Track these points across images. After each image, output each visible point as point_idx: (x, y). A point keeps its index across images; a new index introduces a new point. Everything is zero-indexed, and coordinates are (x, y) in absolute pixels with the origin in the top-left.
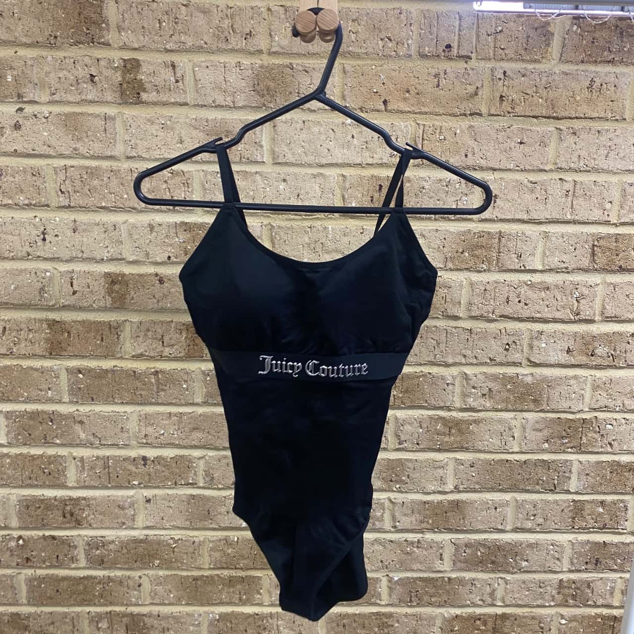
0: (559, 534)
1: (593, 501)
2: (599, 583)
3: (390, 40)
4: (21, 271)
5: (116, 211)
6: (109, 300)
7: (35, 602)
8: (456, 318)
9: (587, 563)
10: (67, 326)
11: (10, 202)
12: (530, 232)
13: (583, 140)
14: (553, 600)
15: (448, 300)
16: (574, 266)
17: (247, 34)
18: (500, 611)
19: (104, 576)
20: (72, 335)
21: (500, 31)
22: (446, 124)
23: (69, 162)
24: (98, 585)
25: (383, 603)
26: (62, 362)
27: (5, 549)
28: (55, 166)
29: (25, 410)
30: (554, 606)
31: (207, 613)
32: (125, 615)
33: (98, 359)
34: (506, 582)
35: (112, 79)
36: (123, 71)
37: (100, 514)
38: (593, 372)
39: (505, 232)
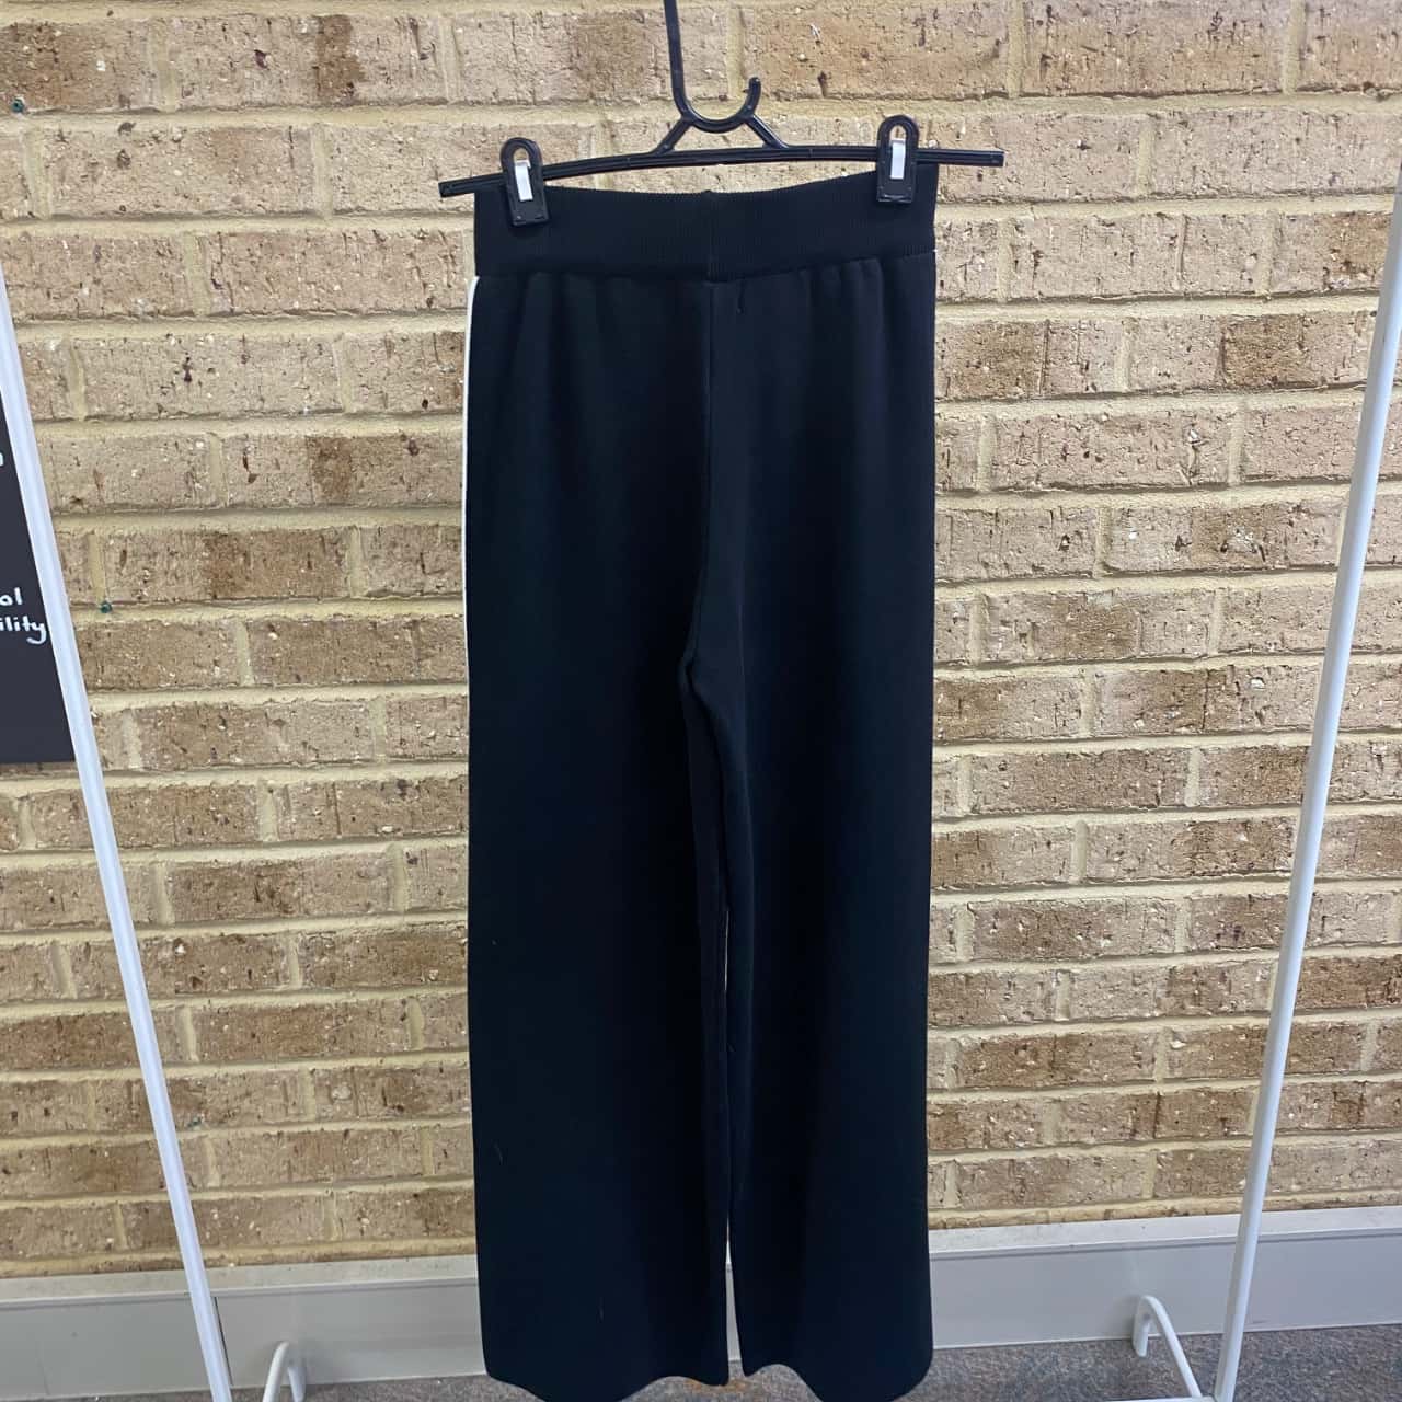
0: (1167, 887)
1: (1228, 823)
2: (1241, 972)
4: (149, 441)
5: (321, 318)
6: (318, 492)
7: (213, 1058)
8: (969, 493)
9: (1218, 936)
10: (242, 541)
11: (119, 309)
12: (1104, 321)
13: (1200, 135)
14: (1158, 1007)
15: (953, 459)
16: (1187, 382)
18: (1061, 1031)
19: (336, 1004)
20: (252, 560)
22: (941, 117)
23: (226, 227)
24: (328, 1022)
26: (237, 612)
27: (152, 966)
28: (200, 234)
30: (1161, 1017)
32: (379, 1073)
33: (304, 603)
34: (1072, 978)
35: (297, 59)
36: (318, 42)
37: (325, 891)
38: (1225, 582)
39: (1056, 323)
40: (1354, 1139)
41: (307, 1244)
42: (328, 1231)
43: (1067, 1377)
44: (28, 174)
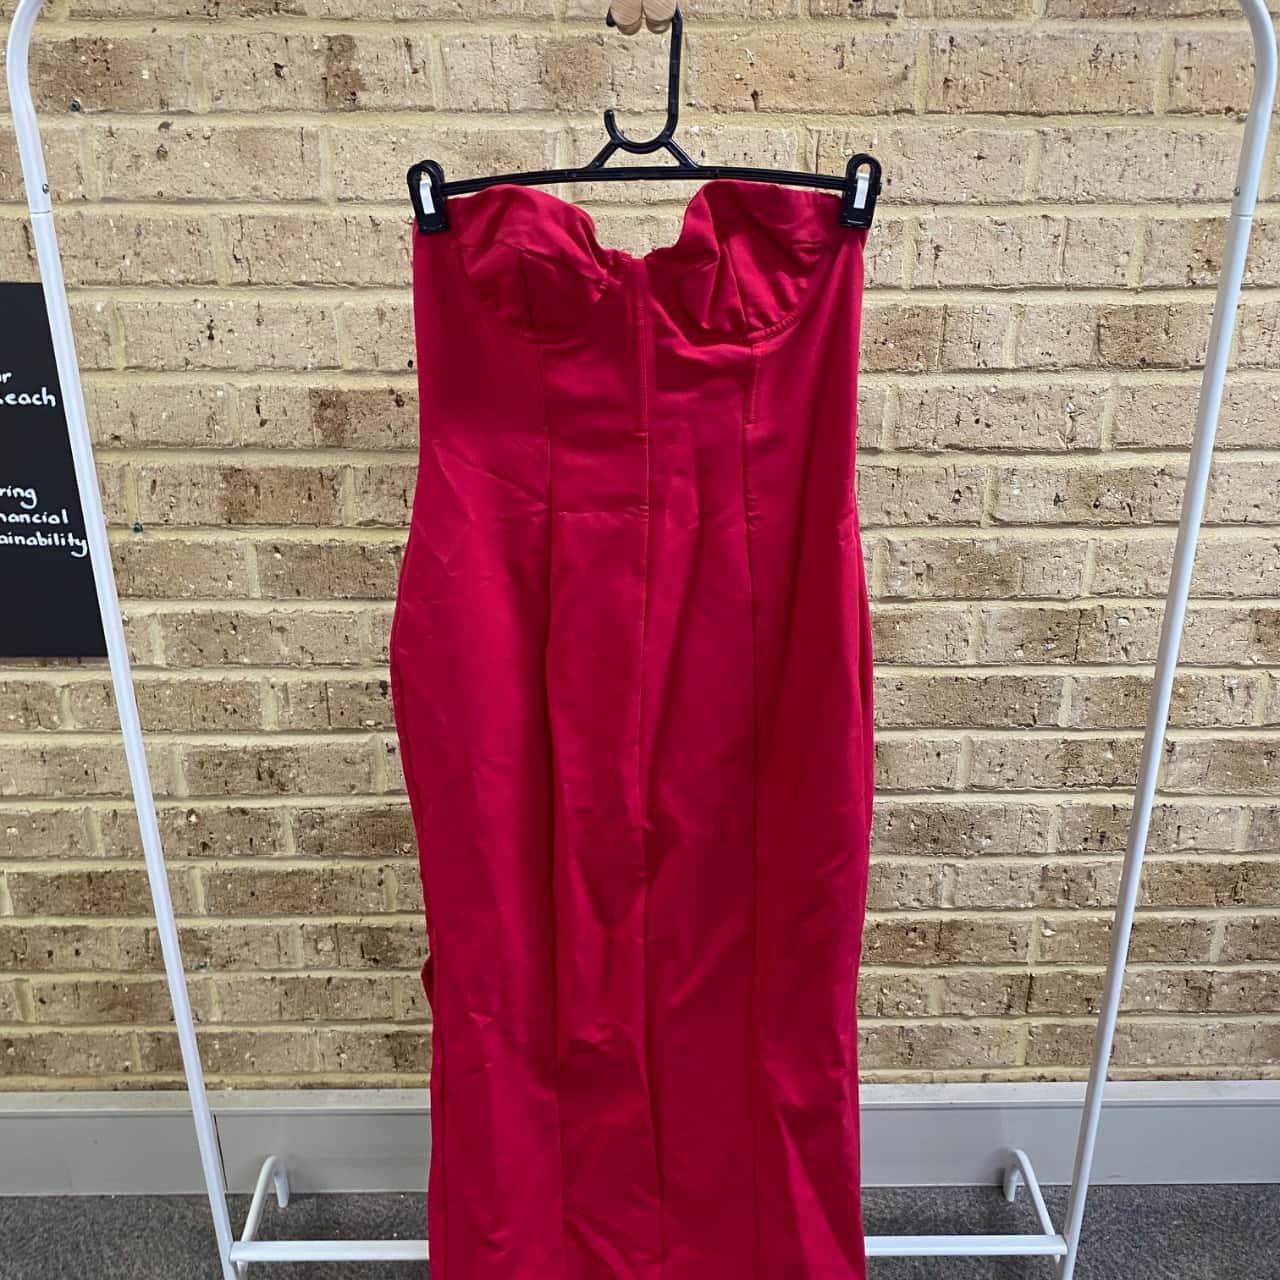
0: (1042, 795)
1: (1096, 742)
2: (1105, 871)
4: (177, 389)
5: (323, 288)
6: (318, 435)
7: (219, 912)
8: (875, 451)
9: (1086, 840)
10: (253, 475)
11: (155, 277)
12: (994, 306)
13: (1082, 149)
14: (1032, 899)
15: (861, 422)
16: (1066, 361)
18: (946, 917)
19: (324, 870)
20: (262, 491)
22: (857, 130)
23: (246, 211)
24: (316, 884)
26: (247, 535)
27: (169, 831)
28: (224, 216)
29: (193, 613)
30: (1033, 908)
32: (358, 930)
33: (305, 528)
34: (957, 871)
35: (310, 70)
36: (327, 57)
37: (316, 773)
38: (1097, 534)
39: (953, 307)
40: (1203, 1021)
41: (294, 1074)
42: (311, 1064)
43: (943, 1217)
44: (82, 164)
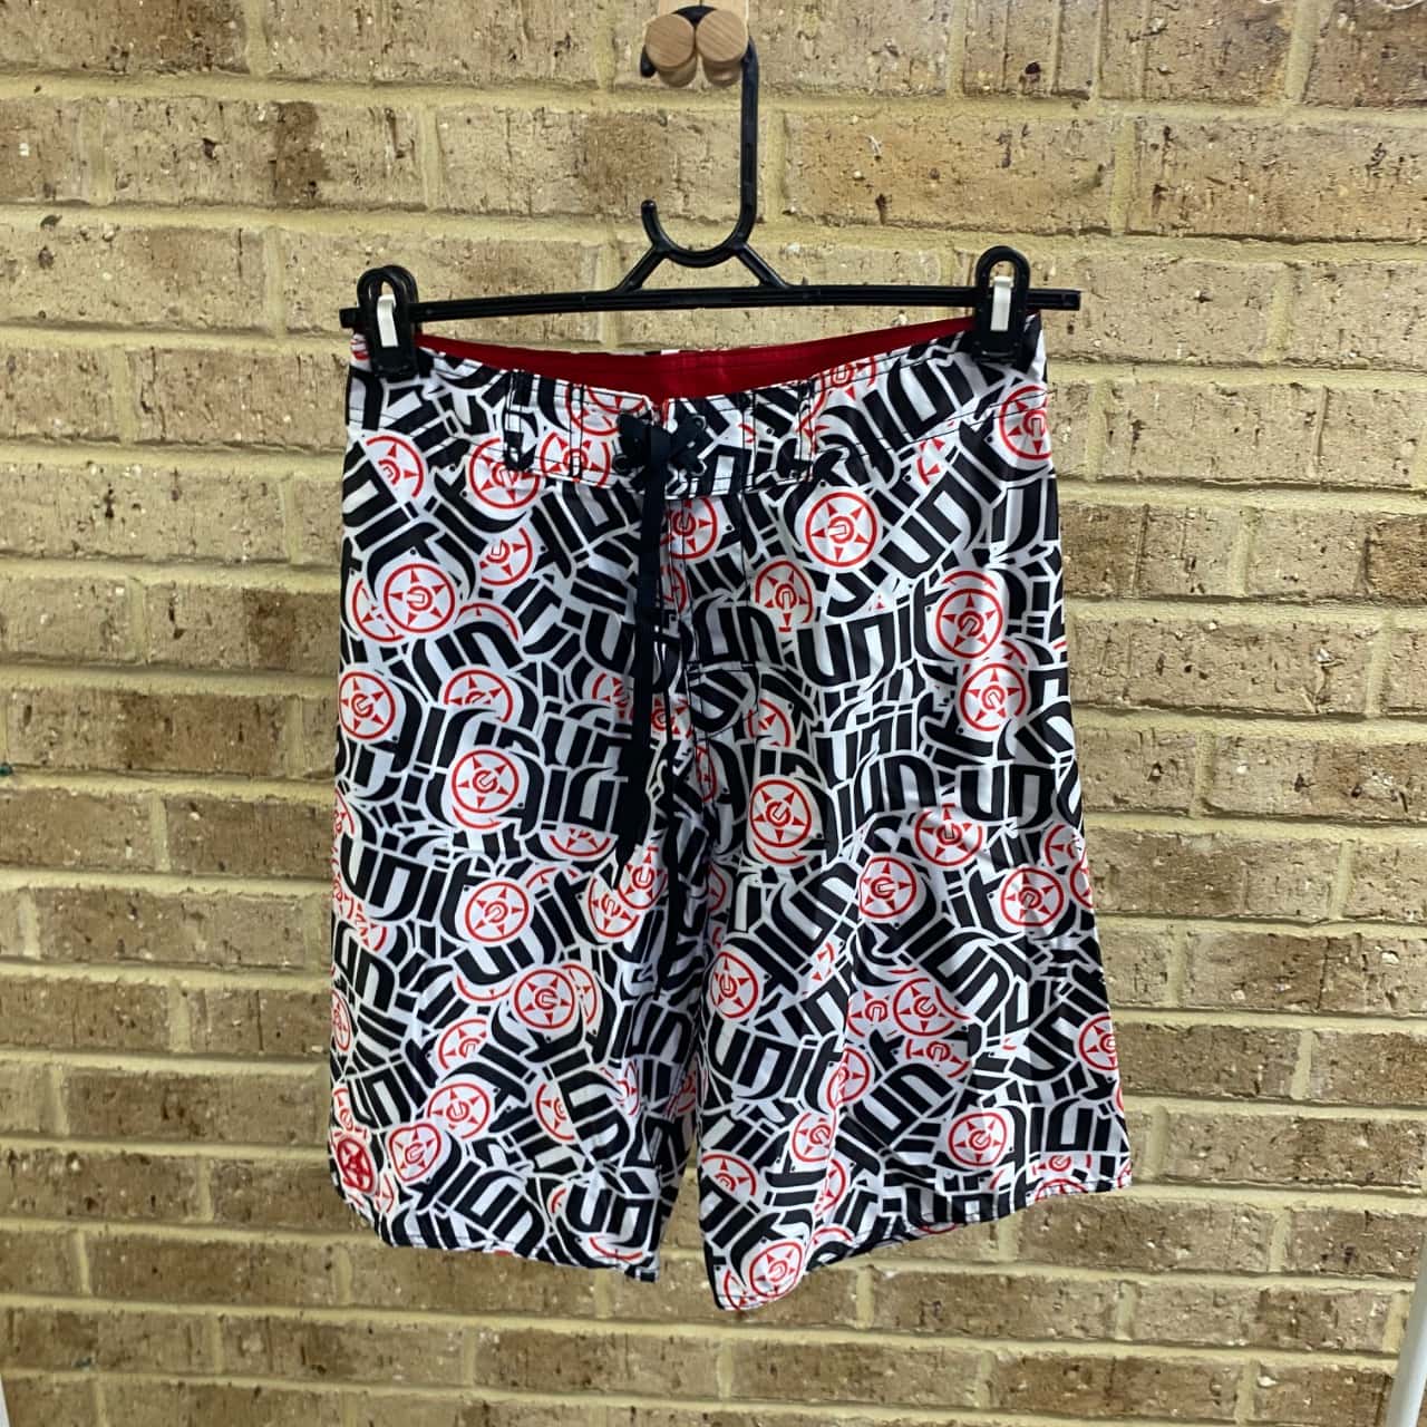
0: (1263, 1193)
1: (1344, 1123)
2: (1352, 1302)
3: (895, 54)
4: (61, 584)
5: (265, 452)
6: (254, 653)
9: (1325, 1257)
10: (164, 704)
11: (33, 429)
12: (1217, 509)
13: (1351, 292)
14: (1245, 1334)
16: (1320, 589)
17: (560, 43)
18: (1122, 1353)
19: (252, 1245)
20: (175, 726)
21: (1160, 31)
23: (160, 341)
24: (241, 1263)
25: (861, 1325)
26: (153, 785)
27: (42, 1180)
28: (130, 349)
29: (78, 888)
30: (1247, 1347)
31: (476, 1331)
32: (297, 1326)
33: (233, 780)
34: (1139, 1291)
35: (251, 149)
36: (277, 132)
37: (242, 1113)
38: (1355, 833)
39: (1158, 509)
